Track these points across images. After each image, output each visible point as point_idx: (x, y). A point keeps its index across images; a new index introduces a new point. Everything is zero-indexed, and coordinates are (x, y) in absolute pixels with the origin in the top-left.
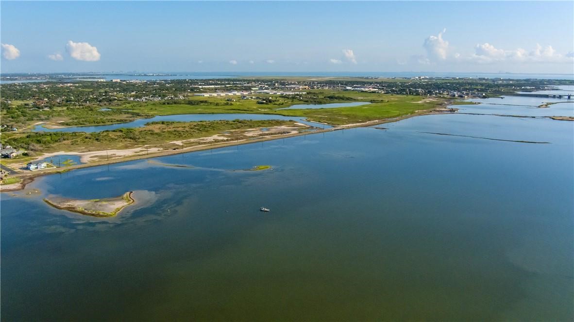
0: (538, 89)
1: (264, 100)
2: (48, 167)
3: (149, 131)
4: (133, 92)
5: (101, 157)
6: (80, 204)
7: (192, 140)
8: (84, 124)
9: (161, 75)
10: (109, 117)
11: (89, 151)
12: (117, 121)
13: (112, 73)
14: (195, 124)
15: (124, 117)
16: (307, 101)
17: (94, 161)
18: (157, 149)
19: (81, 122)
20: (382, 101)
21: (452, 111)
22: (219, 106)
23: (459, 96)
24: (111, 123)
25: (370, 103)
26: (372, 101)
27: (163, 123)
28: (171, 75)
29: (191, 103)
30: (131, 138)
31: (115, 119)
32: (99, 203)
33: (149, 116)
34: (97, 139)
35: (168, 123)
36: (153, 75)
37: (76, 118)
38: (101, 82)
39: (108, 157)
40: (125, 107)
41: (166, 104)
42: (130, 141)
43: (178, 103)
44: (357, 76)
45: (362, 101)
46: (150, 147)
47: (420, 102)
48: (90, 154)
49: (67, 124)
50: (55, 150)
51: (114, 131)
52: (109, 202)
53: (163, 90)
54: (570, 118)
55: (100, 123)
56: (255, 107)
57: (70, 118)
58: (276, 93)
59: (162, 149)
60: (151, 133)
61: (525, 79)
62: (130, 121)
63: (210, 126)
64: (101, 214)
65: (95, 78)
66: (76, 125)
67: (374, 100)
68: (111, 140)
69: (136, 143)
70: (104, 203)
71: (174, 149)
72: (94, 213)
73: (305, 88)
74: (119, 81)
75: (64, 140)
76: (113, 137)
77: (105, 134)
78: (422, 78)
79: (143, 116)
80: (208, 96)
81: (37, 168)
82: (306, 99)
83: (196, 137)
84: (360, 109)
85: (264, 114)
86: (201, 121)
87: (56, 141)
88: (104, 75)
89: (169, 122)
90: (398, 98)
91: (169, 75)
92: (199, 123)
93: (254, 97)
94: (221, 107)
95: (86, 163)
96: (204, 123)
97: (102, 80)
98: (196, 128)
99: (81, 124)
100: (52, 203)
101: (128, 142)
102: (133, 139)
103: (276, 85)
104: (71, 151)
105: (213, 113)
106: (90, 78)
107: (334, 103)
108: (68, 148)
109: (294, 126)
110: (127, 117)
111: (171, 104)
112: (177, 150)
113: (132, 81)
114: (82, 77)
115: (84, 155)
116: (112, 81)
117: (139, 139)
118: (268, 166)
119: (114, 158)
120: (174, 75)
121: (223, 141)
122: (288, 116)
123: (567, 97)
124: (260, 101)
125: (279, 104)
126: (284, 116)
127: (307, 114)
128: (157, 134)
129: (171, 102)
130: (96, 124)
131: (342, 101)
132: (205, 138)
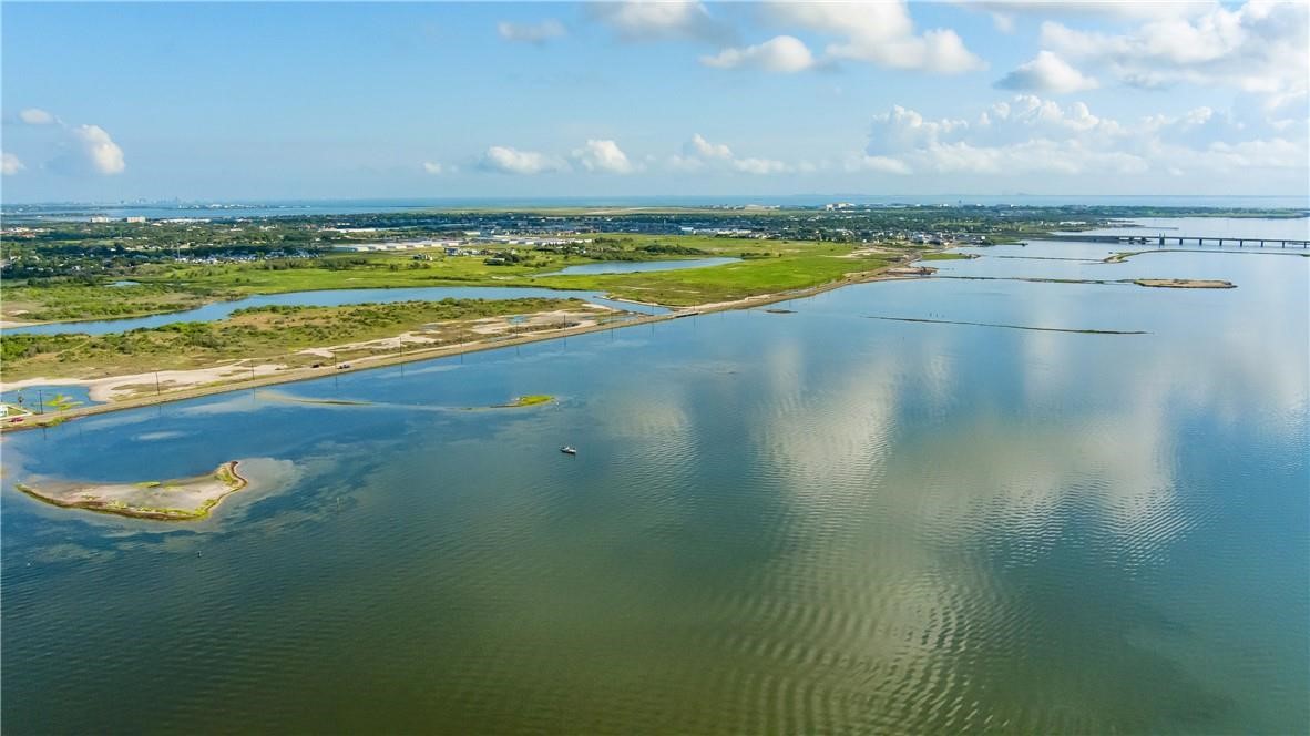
0: (1093, 225)
1: (500, 256)
2: (10, 414)
3: (246, 327)
4: (182, 243)
5: (141, 388)
6: (114, 495)
7: (353, 345)
8: (80, 317)
9: (240, 208)
10: (139, 300)
11: (108, 375)
12: (161, 307)
13: (119, 204)
14: (352, 310)
15: (174, 298)
16: (598, 258)
17: (125, 398)
18: (276, 366)
19: (73, 313)
20: (766, 254)
21: (924, 273)
22: (397, 270)
23: (931, 242)
24: (146, 313)
25: (740, 260)
26: (743, 256)
27: (274, 310)
29: (331, 266)
30: (204, 344)
31: (154, 305)
32: (161, 491)
33: (237, 296)
34: (122, 349)
35: (287, 310)
36: (223, 208)
37: (57, 304)
38: (98, 223)
39: (159, 388)
40: (172, 277)
41: (271, 268)
42: (203, 351)
43: (298, 267)
44: (698, 205)
45: (722, 255)
46: (253, 364)
47: (850, 256)
48: (112, 382)
49: (38, 318)
50: (20, 375)
51: (158, 330)
52: (185, 487)
53: (256, 239)
54: (1176, 281)
55: (118, 313)
56: (483, 273)
57: (43, 303)
58: (523, 243)
59: (286, 366)
60: (250, 333)
61: (1061, 205)
62: (193, 308)
63: (387, 314)
64: (172, 514)
65: (82, 215)
66: (60, 318)
67: (748, 254)
68: (157, 350)
69: (218, 355)
70: (172, 489)
71: (316, 366)
72: (153, 512)
74: (142, 220)
75: (39, 351)
76: (159, 342)
77: (137, 336)
78: (840, 206)
79: (219, 295)
80: (367, 249)
82: (598, 254)
83: (361, 340)
84: (722, 272)
85: (508, 286)
86: (364, 305)
87: (20, 355)
88: (101, 208)
89: (288, 308)
90: (801, 248)
92: (362, 308)
93: (474, 251)
94: (404, 273)
95: (105, 403)
96: (372, 308)
97: (101, 220)
98: (358, 318)
99: (73, 317)
100: (40, 494)
101: (199, 353)
102: (209, 346)
103: (520, 224)
104: (61, 376)
105: (387, 287)
107: (660, 260)
108: (53, 371)
109: (584, 311)
110: (182, 299)
111: (283, 269)
112: (321, 368)
113: (176, 221)
114: (50, 213)
115: (95, 385)
116: (126, 220)
117: (224, 346)
118: (546, 396)
119: (172, 390)
121: (425, 345)
122: (563, 289)
123: (1158, 241)
124: (491, 258)
125: (538, 265)
126: (555, 289)
127: (602, 284)
128: (265, 334)
129: (284, 265)
130: (109, 317)
131: (678, 257)
132: (383, 341)
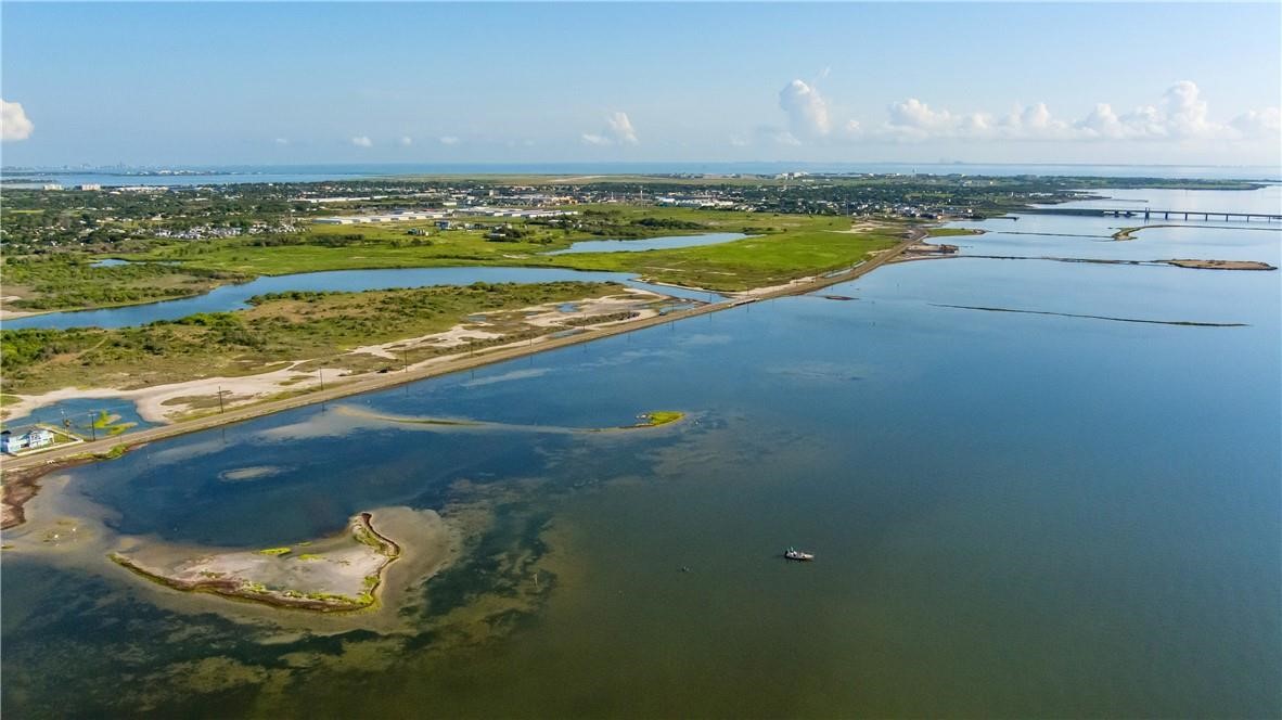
0: (1062, 197)
1: (501, 231)
2: (57, 441)
3: (277, 319)
4: (154, 215)
5: (195, 401)
6: (244, 568)
7: (408, 343)
8: (81, 304)
9: (191, 174)
10: (137, 284)
11: (148, 383)
12: (167, 292)
14: (381, 297)
15: (176, 282)
16: (600, 233)
17: (183, 418)
18: (340, 371)
19: (72, 300)
20: (769, 229)
21: (946, 251)
22: (399, 247)
23: (922, 216)
24: (154, 300)
26: (746, 231)
27: (296, 296)
28: (217, 174)
29: (327, 241)
30: (242, 342)
31: (158, 289)
32: (298, 562)
33: (243, 278)
34: (149, 348)
35: (316, 297)
36: (172, 174)
37: (50, 289)
38: (51, 191)
39: (220, 400)
40: (161, 255)
41: (264, 244)
42: (243, 351)
43: (292, 243)
45: (721, 229)
46: (310, 367)
47: (853, 231)
48: (157, 393)
49: (35, 306)
50: (46, 385)
51: (180, 322)
52: (329, 556)
53: (229, 210)
54: (1212, 262)
55: (122, 300)
56: (490, 250)
57: (34, 288)
59: (350, 371)
60: (285, 327)
62: (201, 292)
63: (422, 301)
64: (331, 602)
65: (29, 182)
66: (61, 306)
67: (751, 229)
68: (191, 350)
69: (261, 355)
70: (312, 560)
71: (384, 371)
72: (305, 599)
73: (567, 202)
74: (97, 187)
75: (56, 352)
76: (188, 339)
77: (159, 331)
78: (796, 175)
79: (225, 278)
80: (351, 222)
81: (27, 445)
82: (598, 229)
83: (411, 335)
85: (527, 266)
86: (391, 290)
87: (36, 357)
88: (47, 174)
89: (311, 294)
90: (802, 222)
91: (209, 174)
92: (391, 295)
93: (467, 225)
94: (408, 250)
95: (162, 424)
96: (401, 294)
97: (54, 187)
98: (393, 307)
99: (74, 305)
100: (145, 569)
101: (238, 354)
102: (248, 344)
103: (491, 193)
104: (93, 385)
105: (399, 267)
106: (15, 182)
107: (663, 235)
108: (81, 380)
109: (631, 297)
110: (185, 282)
111: (276, 245)
112: (390, 373)
113: (134, 189)
115: (140, 397)
116: (80, 188)
117: (264, 343)
118: (674, 413)
119: (234, 404)
120: (224, 174)
121: (490, 342)
122: (589, 270)
123: (1143, 215)
124: (489, 232)
125: (543, 241)
126: (582, 270)
127: (631, 263)
128: (301, 327)
129: (276, 241)
130: (115, 304)
131: (678, 231)
132: (439, 336)
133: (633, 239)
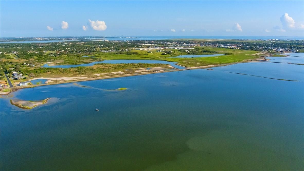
1: (167, 52)
4: (107, 47)
5: (56, 81)
7: (106, 73)
8: (66, 64)
11: (54, 77)
14: (117, 65)
16: (189, 53)
18: (85, 77)
21: (265, 60)
24: (79, 64)
26: (225, 54)
27: (102, 64)
31: (83, 62)
32: (31, 103)
33: (101, 60)
34: (63, 72)
36: (129, 38)
37: (66, 61)
38: (100, 41)
40: (95, 55)
41: (116, 54)
42: (77, 73)
43: (122, 54)
45: (221, 53)
46: (83, 77)
47: (253, 55)
48: (51, 79)
49: (59, 64)
51: (75, 68)
53: (123, 46)
56: (158, 56)
57: (64, 61)
59: (87, 78)
60: (91, 69)
66: (62, 64)
68: (69, 72)
71: (92, 78)
72: (24, 107)
73: (198, 46)
74: (108, 41)
76: (71, 71)
77: (70, 69)
79: (98, 60)
80: (142, 50)
81: (23, 85)
86: (121, 64)
87: (44, 72)
89: (105, 64)
91: (136, 38)
94: (140, 56)
95: (46, 83)
98: (115, 67)
100: (12, 101)
102: (79, 72)
103: (185, 43)
105: (133, 59)
109: (165, 67)
110: (90, 61)
116: (105, 41)
117: (82, 72)
120: (139, 38)
121: (120, 74)
124: (164, 53)
125: (172, 55)
126: (168, 61)
128: (93, 70)
129: (119, 53)
130: (72, 64)
131: (210, 53)
133: (196, 55)
